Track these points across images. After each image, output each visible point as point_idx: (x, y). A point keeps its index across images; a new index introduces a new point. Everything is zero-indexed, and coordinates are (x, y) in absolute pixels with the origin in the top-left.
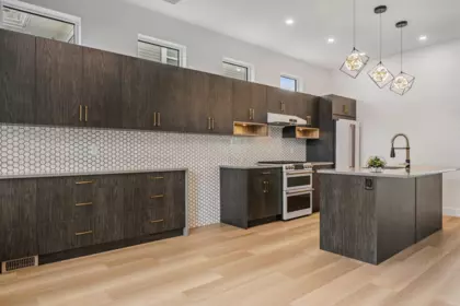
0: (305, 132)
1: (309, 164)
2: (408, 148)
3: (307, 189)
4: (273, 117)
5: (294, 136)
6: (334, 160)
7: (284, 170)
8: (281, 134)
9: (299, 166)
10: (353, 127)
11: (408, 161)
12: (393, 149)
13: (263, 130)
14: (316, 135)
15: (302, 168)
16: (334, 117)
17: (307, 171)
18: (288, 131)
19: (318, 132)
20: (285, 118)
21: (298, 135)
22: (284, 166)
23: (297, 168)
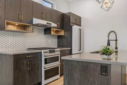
0: (57, 32)
1: (58, 49)
2: (116, 40)
3: (57, 64)
4: (36, 21)
5: (50, 33)
6: (71, 47)
7: (43, 53)
8: (43, 32)
9: (52, 51)
10: (80, 30)
11: (116, 48)
12: (109, 41)
13: (30, 29)
14: (62, 33)
15: (54, 51)
16: (71, 24)
17: (57, 53)
18: (47, 30)
19: (63, 32)
20: (44, 22)
21: (52, 33)
22: (43, 51)
23: (51, 52)
